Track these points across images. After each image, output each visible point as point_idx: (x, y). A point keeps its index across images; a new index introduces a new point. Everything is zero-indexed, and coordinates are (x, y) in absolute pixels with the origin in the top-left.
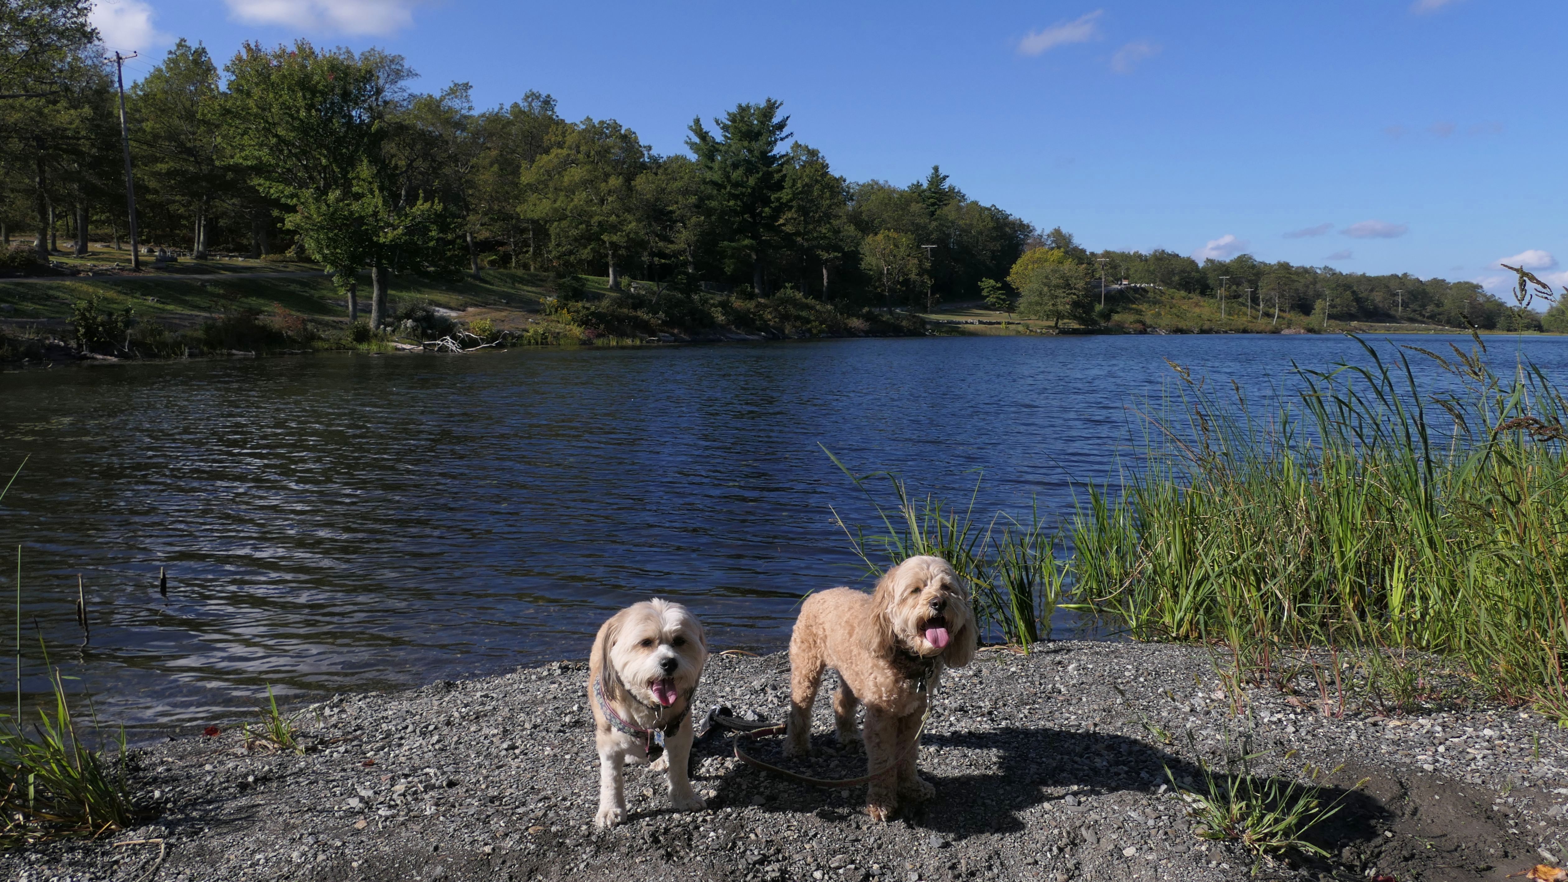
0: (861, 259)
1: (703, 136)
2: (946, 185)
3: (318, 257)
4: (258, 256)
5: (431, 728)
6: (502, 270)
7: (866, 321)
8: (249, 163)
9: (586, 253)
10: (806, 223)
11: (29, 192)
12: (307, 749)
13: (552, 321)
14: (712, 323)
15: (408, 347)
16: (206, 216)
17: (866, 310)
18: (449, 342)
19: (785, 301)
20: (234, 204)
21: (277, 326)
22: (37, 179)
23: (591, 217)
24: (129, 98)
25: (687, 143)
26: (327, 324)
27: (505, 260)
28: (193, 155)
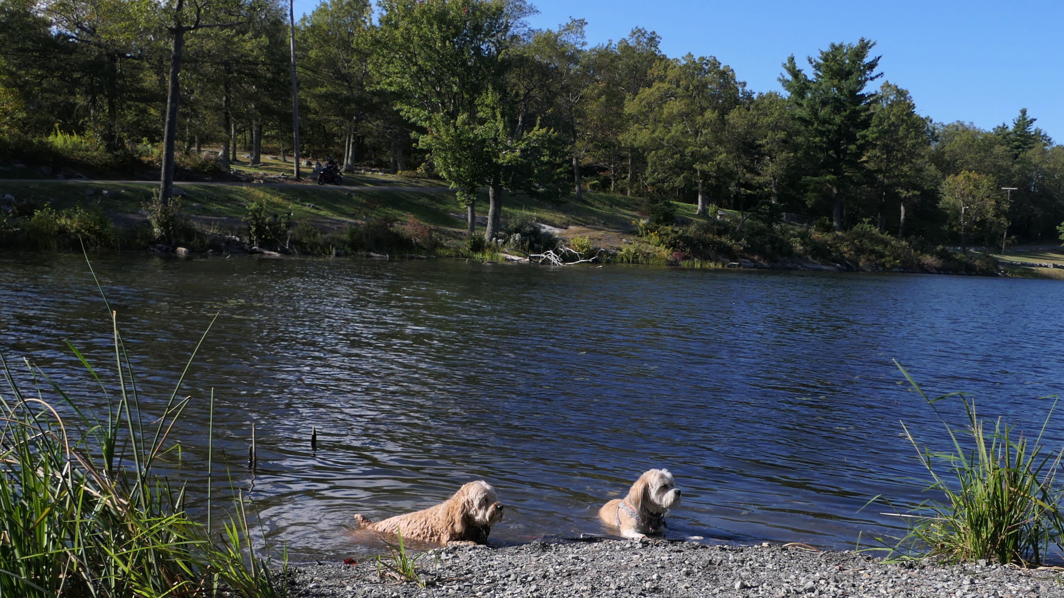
0: (940, 199)
1: (796, 74)
2: (1032, 129)
3: (444, 174)
4: (395, 172)
5: (530, 579)
6: (601, 194)
7: (940, 258)
8: (393, 89)
9: (679, 181)
10: (889, 161)
11: (217, 108)
12: (428, 584)
13: (643, 242)
14: (790, 252)
15: (516, 258)
16: (355, 135)
17: (940, 248)
18: (552, 256)
19: (862, 235)
20: (378, 125)
21: (408, 234)
22: (224, 99)
23: (686, 147)
24: (298, 29)
25: (780, 80)
26: (449, 234)
27: (605, 184)
28: (347, 81)
